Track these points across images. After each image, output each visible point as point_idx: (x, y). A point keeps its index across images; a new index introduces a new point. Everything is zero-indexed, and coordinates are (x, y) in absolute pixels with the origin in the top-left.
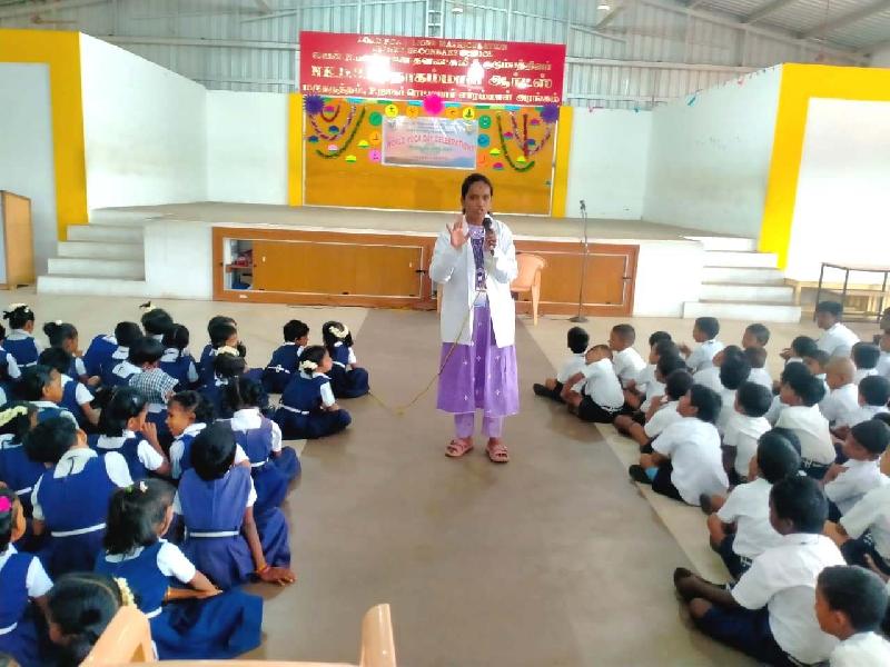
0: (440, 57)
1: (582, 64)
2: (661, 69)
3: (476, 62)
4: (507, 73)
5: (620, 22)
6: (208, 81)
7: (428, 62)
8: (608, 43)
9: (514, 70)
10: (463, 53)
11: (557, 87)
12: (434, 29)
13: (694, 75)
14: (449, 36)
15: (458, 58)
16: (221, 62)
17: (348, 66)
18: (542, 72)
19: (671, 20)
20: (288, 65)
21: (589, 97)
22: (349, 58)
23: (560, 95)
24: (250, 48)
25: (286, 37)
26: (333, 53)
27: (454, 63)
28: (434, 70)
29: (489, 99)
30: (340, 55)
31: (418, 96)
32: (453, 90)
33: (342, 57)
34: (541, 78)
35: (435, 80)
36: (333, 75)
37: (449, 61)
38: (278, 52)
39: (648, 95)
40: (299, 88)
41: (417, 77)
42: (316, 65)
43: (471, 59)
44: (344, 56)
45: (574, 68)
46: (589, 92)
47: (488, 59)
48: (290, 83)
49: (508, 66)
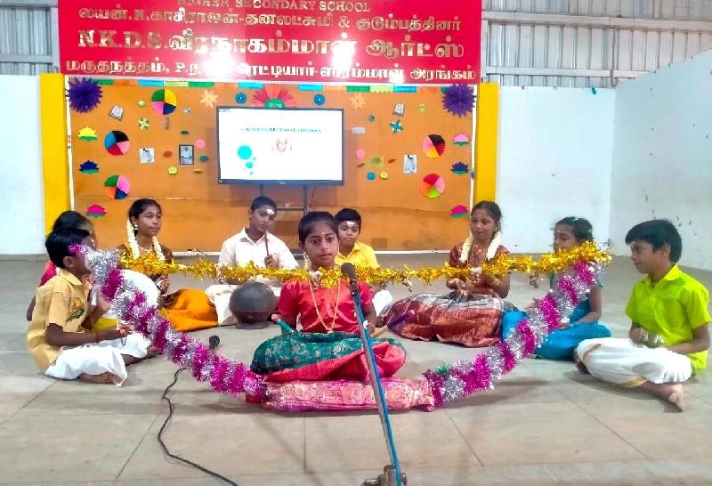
0: (289, 13)
1: (504, 23)
2: (618, 28)
3: (344, 23)
4: (395, 36)
7: (270, 19)
9: (405, 32)
10: (323, 7)
11: (470, 57)
13: (666, 36)
15: (315, 13)
17: (139, 28)
18: (447, 32)
21: (518, 71)
22: (139, 14)
23: (476, 68)
26: (112, 7)
27: (309, 21)
28: (279, 33)
29: (368, 76)
30: (125, 11)
31: (255, 73)
32: (310, 63)
33: (128, 14)
34: (446, 42)
35: (280, 49)
36: (113, 45)
37: (303, 19)
38: (24, 13)
39: (604, 68)
40: (59, 66)
41: (251, 44)
42: (87, 29)
43: (337, 15)
44: (131, 13)
45: (494, 27)
46: (517, 65)
47: (364, 15)
48: (47, 59)
49: (395, 25)
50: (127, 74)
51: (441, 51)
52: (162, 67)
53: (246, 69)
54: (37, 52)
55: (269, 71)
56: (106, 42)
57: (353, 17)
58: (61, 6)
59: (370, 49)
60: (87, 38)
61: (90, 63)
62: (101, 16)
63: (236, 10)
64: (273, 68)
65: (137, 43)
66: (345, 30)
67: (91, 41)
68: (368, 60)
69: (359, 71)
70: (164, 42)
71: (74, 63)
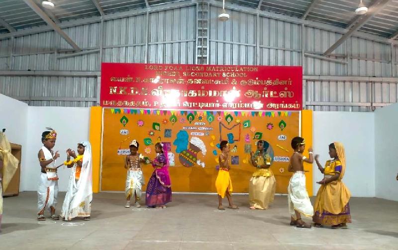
0: (208, 78)
1: (314, 81)
2: (374, 82)
3: (234, 82)
4: (260, 88)
5: (340, 50)
6: (31, 100)
7: (199, 81)
8: (333, 65)
9: (264, 86)
10: (224, 75)
11: (297, 98)
12: (202, 59)
14: (213, 63)
15: (220, 78)
16: (43, 87)
17: (138, 86)
18: (285, 86)
19: (378, 49)
20: (93, 87)
21: (322, 104)
22: (138, 79)
23: (300, 102)
24: (65, 76)
25: (92, 68)
26: (125, 76)
27: (218, 82)
28: (203, 88)
29: (246, 107)
30: (132, 78)
31: (191, 106)
32: (217, 101)
33: (133, 80)
34: (285, 91)
35: (203, 95)
36: (125, 93)
37: (215, 81)
38: (85, 79)
39: (367, 102)
40: (99, 103)
41: (190, 93)
42: (113, 86)
43: (231, 79)
44: (134, 79)
45: (309, 83)
46: (321, 100)
47: (243, 78)
48: (94, 100)
49: (259, 83)
50: (131, 107)
51: (282, 95)
52: (147, 103)
53: (186, 104)
54: (89, 97)
55: (198, 105)
56: (123, 92)
57: (238, 79)
58: (103, 76)
59: (247, 95)
60: (113, 91)
61: (114, 102)
62: (121, 80)
63: (183, 77)
64: (200, 104)
65: (137, 93)
66: (235, 85)
67: (115, 91)
68: (246, 100)
69: (241, 104)
70: (149, 92)
71: (107, 102)
